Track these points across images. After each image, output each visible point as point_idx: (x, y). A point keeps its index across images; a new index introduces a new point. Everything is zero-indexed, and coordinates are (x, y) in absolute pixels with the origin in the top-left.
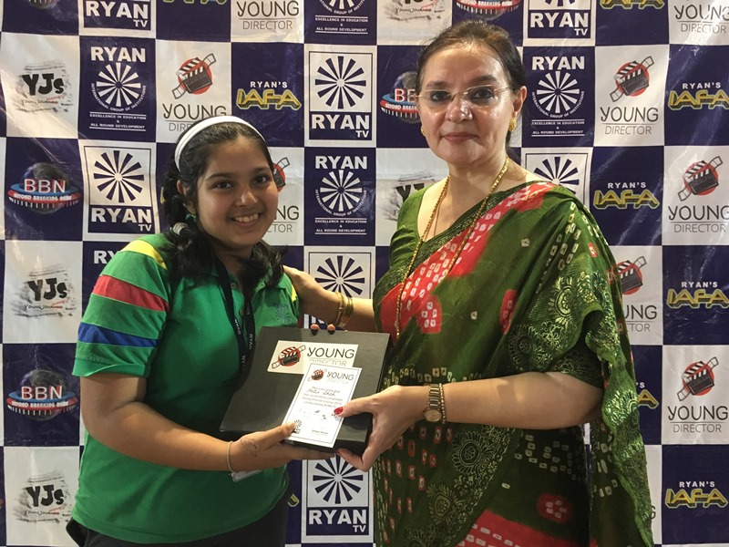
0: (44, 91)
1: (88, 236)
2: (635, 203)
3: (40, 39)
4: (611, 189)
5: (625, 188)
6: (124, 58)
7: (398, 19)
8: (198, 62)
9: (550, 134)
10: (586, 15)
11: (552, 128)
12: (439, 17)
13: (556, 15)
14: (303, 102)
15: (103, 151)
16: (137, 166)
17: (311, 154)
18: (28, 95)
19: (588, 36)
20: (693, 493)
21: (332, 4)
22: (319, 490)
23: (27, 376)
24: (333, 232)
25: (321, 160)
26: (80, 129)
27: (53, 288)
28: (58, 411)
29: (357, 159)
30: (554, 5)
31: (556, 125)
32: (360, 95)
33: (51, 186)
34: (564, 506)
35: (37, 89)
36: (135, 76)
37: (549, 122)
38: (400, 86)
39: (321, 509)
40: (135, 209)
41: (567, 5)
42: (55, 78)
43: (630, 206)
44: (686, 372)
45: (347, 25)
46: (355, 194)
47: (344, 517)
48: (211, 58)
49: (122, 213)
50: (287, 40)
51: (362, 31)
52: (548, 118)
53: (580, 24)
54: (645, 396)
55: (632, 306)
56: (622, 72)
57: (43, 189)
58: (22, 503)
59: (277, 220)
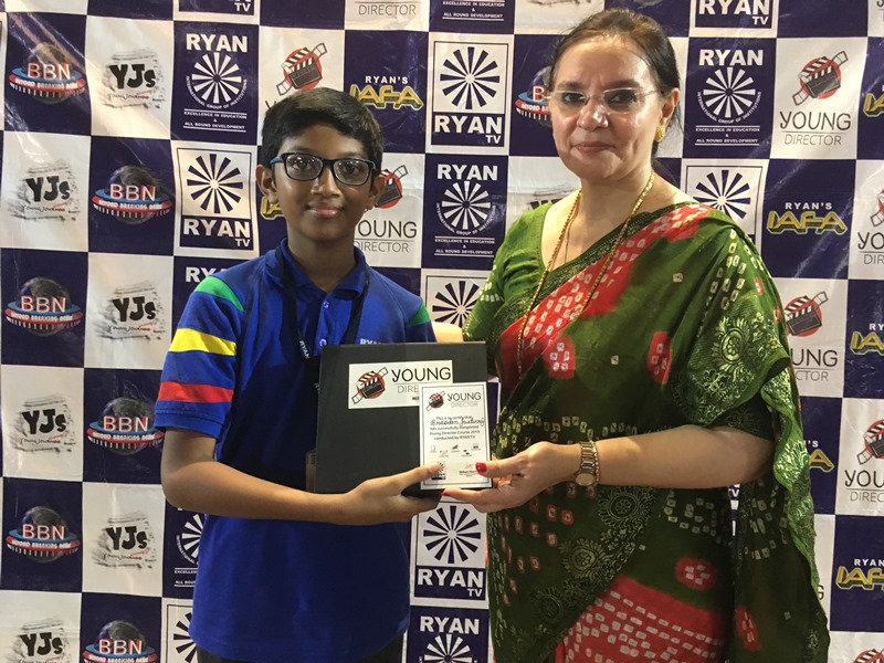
0: (133, 84)
1: (180, 251)
2: (817, 228)
3: (130, 25)
4: (789, 209)
5: (806, 210)
6: (224, 47)
7: (541, 4)
8: (305, 52)
9: (717, 142)
11: (720, 135)
12: (589, 1)
14: (425, 101)
15: (198, 154)
16: (236, 172)
17: (432, 162)
18: (116, 89)
19: (769, 25)
20: (870, 572)
22: (430, 546)
23: (110, 404)
24: (455, 253)
25: (444, 169)
26: (173, 128)
27: (140, 308)
28: (143, 446)
29: (486, 168)
31: (726, 132)
32: (492, 93)
33: (140, 193)
34: (705, 571)
35: (126, 82)
36: (235, 68)
37: (717, 129)
38: (540, 82)
39: (432, 568)
40: (232, 221)
42: (147, 69)
43: (811, 231)
44: (869, 431)
45: (480, 10)
46: (482, 209)
47: (458, 579)
48: (321, 48)
49: (217, 226)
50: (410, 27)
51: (497, 18)
52: (716, 123)
53: (759, 9)
54: (818, 457)
55: (808, 351)
56: (809, 69)
57: (131, 196)
58: (100, 545)
59: (392, 237)
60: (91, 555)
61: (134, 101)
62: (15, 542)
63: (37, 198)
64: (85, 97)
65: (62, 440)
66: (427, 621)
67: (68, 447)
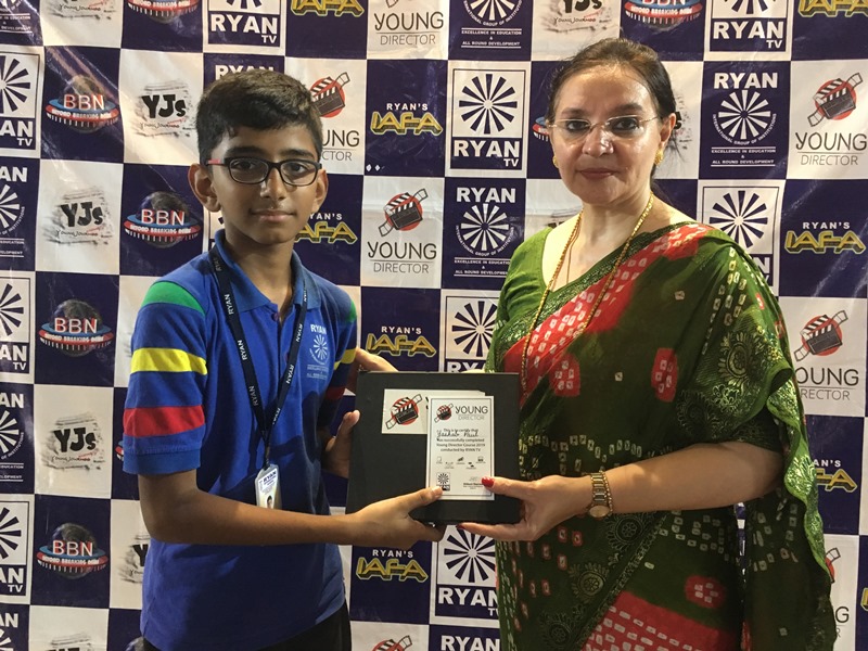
0: (165, 113)
2: (836, 247)
3: (162, 56)
4: (806, 229)
5: (824, 229)
7: (557, 31)
8: (329, 82)
9: (733, 163)
10: (781, 24)
11: (736, 157)
12: (605, 28)
13: (744, 24)
14: (444, 126)
17: (451, 185)
18: (148, 118)
19: (783, 48)
21: (481, 14)
22: (450, 565)
25: (463, 192)
29: (504, 191)
30: (742, 13)
31: (741, 153)
32: (510, 118)
33: (170, 218)
34: (713, 590)
35: (157, 112)
37: (732, 150)
39: (453, 587)
41: (758, 12)
42: (177, 99)
43: (830, 251)
45: (498, 38)
46: (501, 231)
47: (479, 598)
48: (344, 78)
50: (429, 56)
51: (514, 45)
52: (732, 145)
53: (773, 34)
54: (841, 477)
55: (829, 371)
56: (824, 91)
57: (162, 221)
58: (128, 562)
59: (412, 259)
60: (118, 571)
61: (164, 130)
62: (45, 558)
63: (71, 224)
64: (119, 126)
65: (92, 458)
66: (448, 640)
67: (97, 465)
